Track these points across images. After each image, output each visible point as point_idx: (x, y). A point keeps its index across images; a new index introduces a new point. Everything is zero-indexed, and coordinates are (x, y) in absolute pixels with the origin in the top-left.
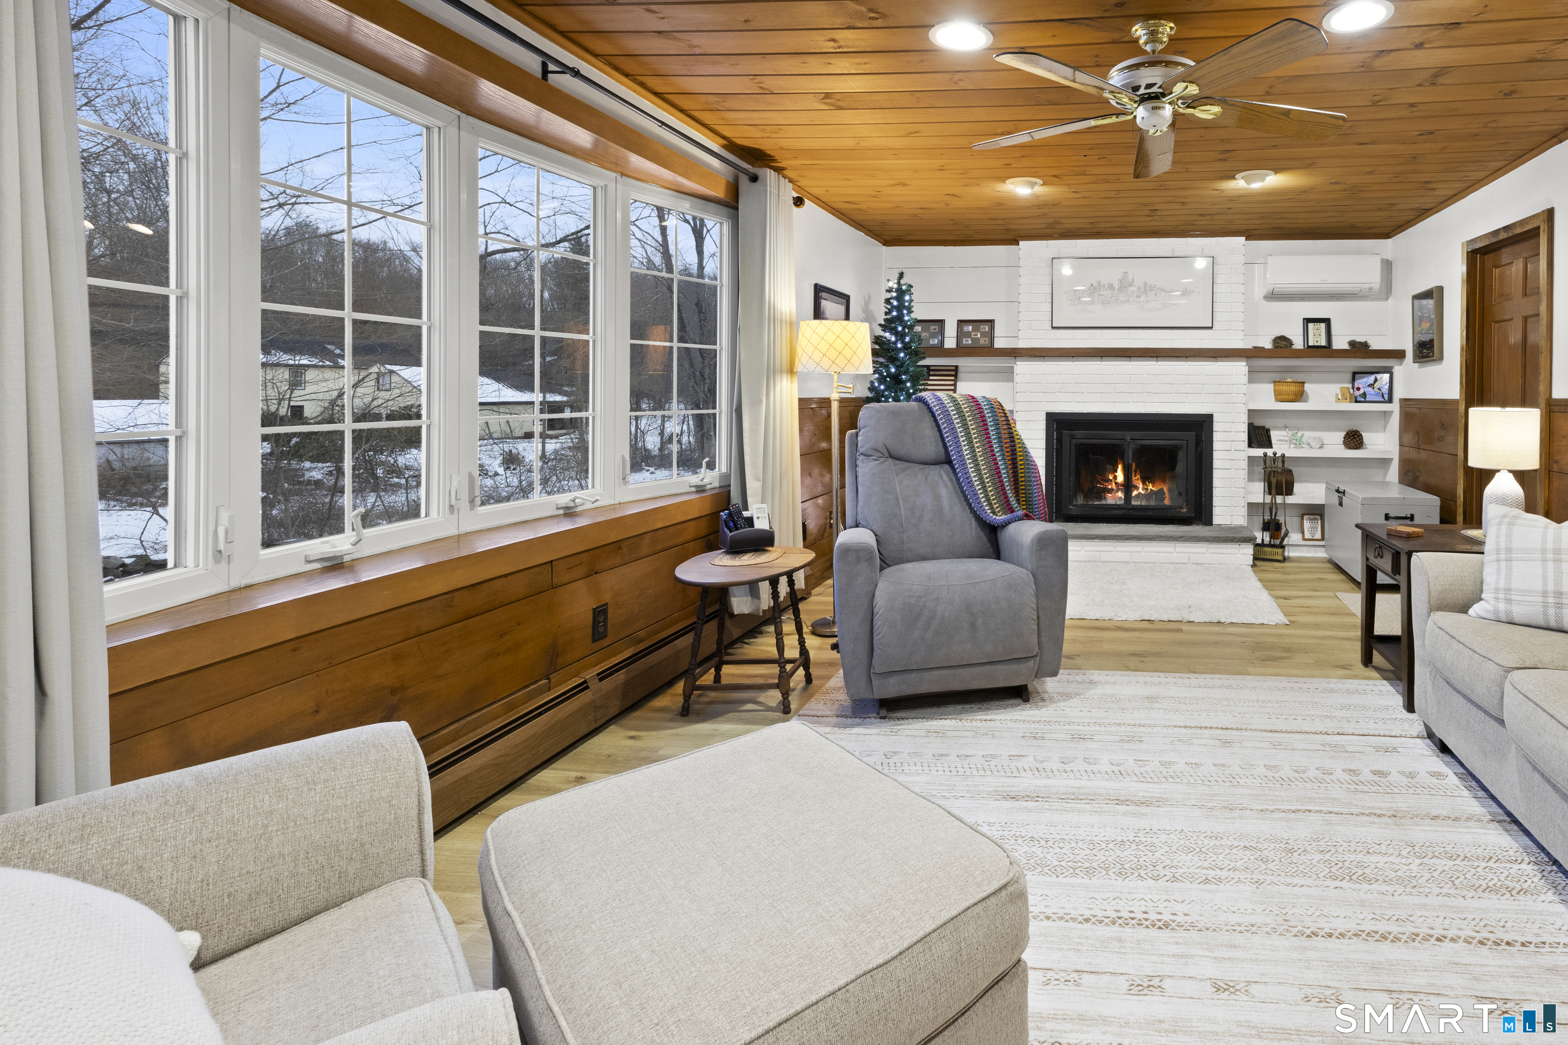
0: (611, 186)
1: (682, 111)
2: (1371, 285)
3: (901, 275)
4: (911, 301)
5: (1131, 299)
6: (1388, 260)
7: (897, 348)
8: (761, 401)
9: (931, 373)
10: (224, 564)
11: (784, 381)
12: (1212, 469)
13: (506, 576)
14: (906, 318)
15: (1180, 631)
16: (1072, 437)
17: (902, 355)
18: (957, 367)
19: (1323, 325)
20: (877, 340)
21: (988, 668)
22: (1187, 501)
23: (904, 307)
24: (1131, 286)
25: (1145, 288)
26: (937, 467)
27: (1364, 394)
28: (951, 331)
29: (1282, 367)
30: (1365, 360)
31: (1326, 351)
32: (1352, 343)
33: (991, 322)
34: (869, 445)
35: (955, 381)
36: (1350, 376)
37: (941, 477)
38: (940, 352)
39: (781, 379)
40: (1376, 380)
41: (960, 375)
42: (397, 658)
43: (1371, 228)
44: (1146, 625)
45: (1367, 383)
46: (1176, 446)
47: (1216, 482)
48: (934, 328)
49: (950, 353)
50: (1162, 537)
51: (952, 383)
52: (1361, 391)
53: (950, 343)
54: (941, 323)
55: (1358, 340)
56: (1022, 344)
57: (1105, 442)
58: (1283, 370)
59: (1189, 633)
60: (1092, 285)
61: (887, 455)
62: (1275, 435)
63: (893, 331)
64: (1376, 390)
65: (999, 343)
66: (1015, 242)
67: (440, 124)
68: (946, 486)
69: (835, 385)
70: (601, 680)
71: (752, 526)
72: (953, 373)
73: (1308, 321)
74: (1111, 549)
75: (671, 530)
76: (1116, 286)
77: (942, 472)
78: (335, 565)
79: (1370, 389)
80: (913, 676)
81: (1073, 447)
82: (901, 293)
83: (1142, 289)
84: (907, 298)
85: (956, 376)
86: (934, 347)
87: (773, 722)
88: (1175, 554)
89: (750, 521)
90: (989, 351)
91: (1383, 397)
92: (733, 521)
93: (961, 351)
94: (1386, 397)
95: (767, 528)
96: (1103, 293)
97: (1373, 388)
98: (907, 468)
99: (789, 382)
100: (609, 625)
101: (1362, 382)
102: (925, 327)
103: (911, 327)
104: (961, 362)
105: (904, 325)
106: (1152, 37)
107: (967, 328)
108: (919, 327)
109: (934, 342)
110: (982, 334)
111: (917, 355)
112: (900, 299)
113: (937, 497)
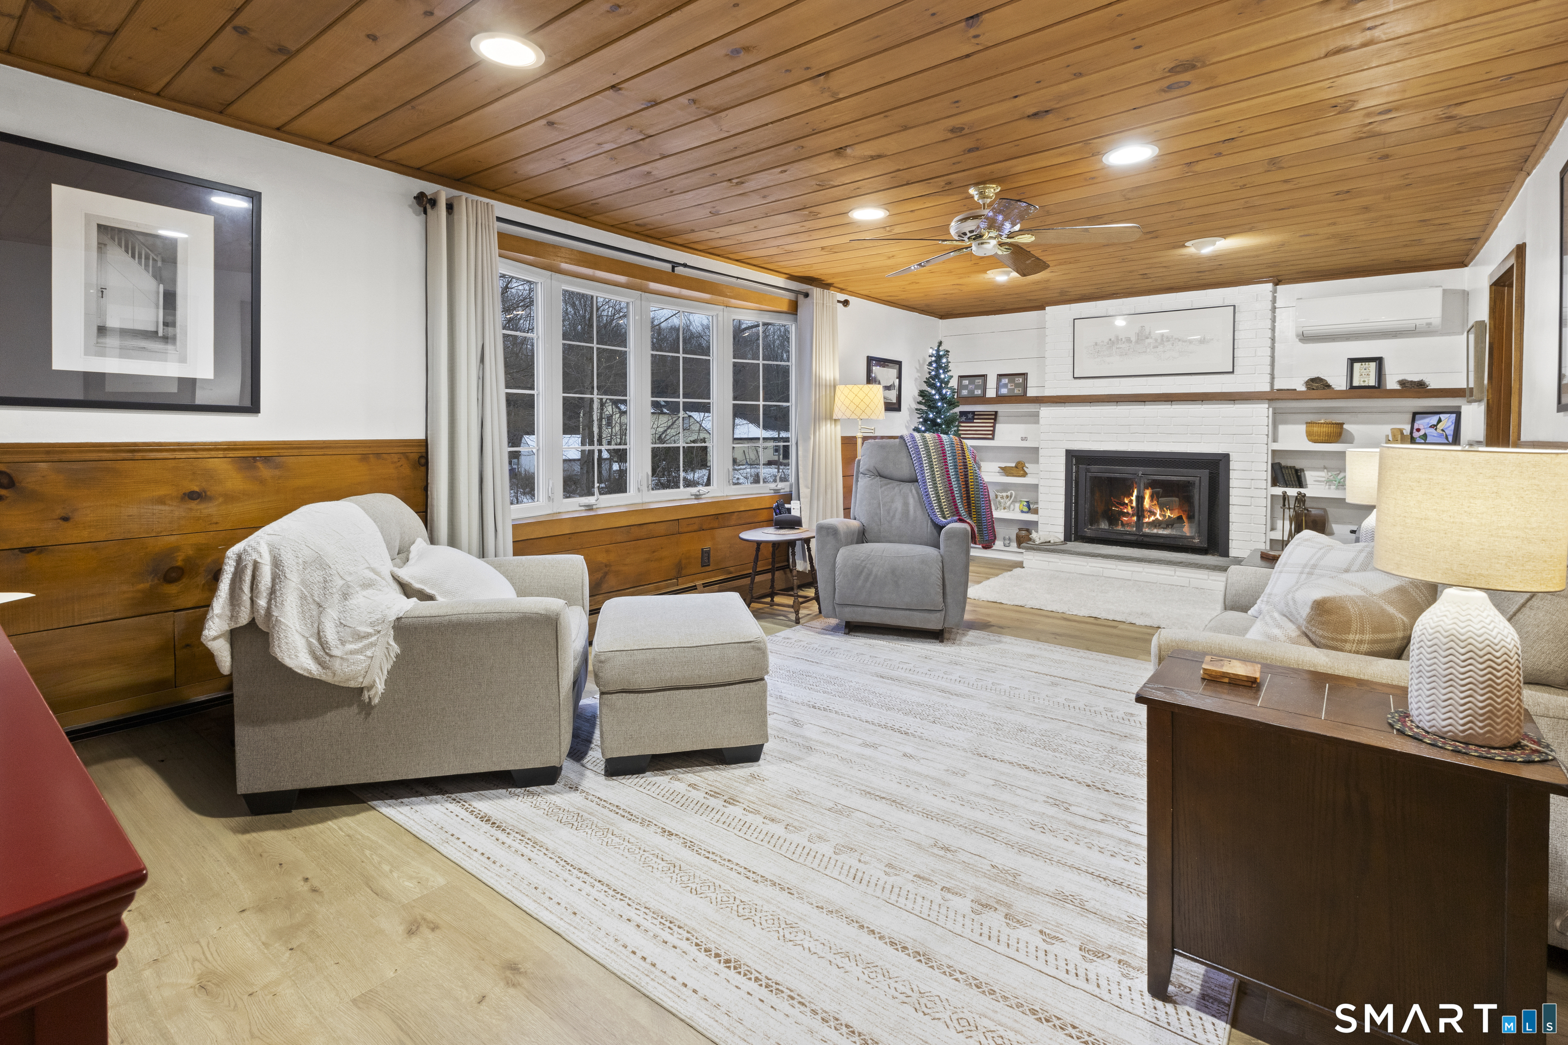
0: (721, 314)
1: (755, 265)
2: (1429, 321)
3: (940, 344)
4: (948, 362)
5: (1148, 350)
6: (1464, 291)
7: (935, 400)
8: (810, 438)
9: (976, 417)
10: (551, 502)
11: (829, 425)
12: (1228, 505)
13: (655, 523)
14: (942, 376)
15: (1115, 627)
16: (1088, 471)
17: (939, 404)
18: (996, 412)
19: (1373, 365)
20: (922, 393)
21: (908, 612)
22: (1199, 532)
23: (941, 367)
24: (1147, 338)
25: (1162, 340)
26: (910, 484)
27: (1425, 436)
28: (992, 383)
29: (1314, 408)
30: (1420, 400)
31: (1378, 390)
32: (1402, 383)
33: (1024, 375)
34: (865, 467)
35: (995, 423)
36: (1410, 416)
37: (911, 491)
38: (983, 400)
39: (826, 425)
40: (1440, 421)
41: (1000, 418)
42: (607, 551)
43: (1429, 260)
44: (1092, 620)
45: (1428, 423)
46: (1189, 482)
47: (1233, 517)
48: (979, 381)
49: (991, 401)
50: (1161, 561)
51: (992, 425)
52: (1422, 433)
53: (991, 393)
54: (984, 377)
55: (1410, 379)
56: (1048, 393)
57: (1117, 475)
58: (1322, 411)
59: (1122, 630)
60: (1110, 340)
61: (877, 474)
62: (1310, 476)
63: (932, 386)
64: (1439, 431)
65: (1031, 393)
66: (1042, 307)
67: (633, 300)
68: (914, 497)
69: (860, 427)
70: (704, 587)
71: (790, 512)
72: (993, 417)
73: (1352, 361)
74: (1114, 567)
75: (750, 513)
76: (1133, 339)
77: (913, 488)
78: (590, 508)
79: (1432, 430)
80: (859, 609)
81: (1088, 479)
82: (939, 358)
83: (1159, 341)
84: (944, 360)
85: (995, 419)
86: (978, 397)
87: (790, 627)
88: (1175, 577)
89: (789, 510)
90: (1023, 398)
91: (1447, 438)
92: (779, 509)
93: (1000, 399)
94: (1450, 439)
95: (799, 515)
96: (1121, 346)
97: (1436, 429)
98: (889, 484)
99: (833, 426)
100: (711, 560)
101: (1423, 423)
102: (966, 382)
103: (947, 383)
104: (1001, 408)
105: (942, 381)
106: (982, 195)
107: (1005, 381)
108: (960, 383)
109: (978, 392)
110: (1017, 385)
111: (952, 404)
112: (939, 361)
113: (906, 504)
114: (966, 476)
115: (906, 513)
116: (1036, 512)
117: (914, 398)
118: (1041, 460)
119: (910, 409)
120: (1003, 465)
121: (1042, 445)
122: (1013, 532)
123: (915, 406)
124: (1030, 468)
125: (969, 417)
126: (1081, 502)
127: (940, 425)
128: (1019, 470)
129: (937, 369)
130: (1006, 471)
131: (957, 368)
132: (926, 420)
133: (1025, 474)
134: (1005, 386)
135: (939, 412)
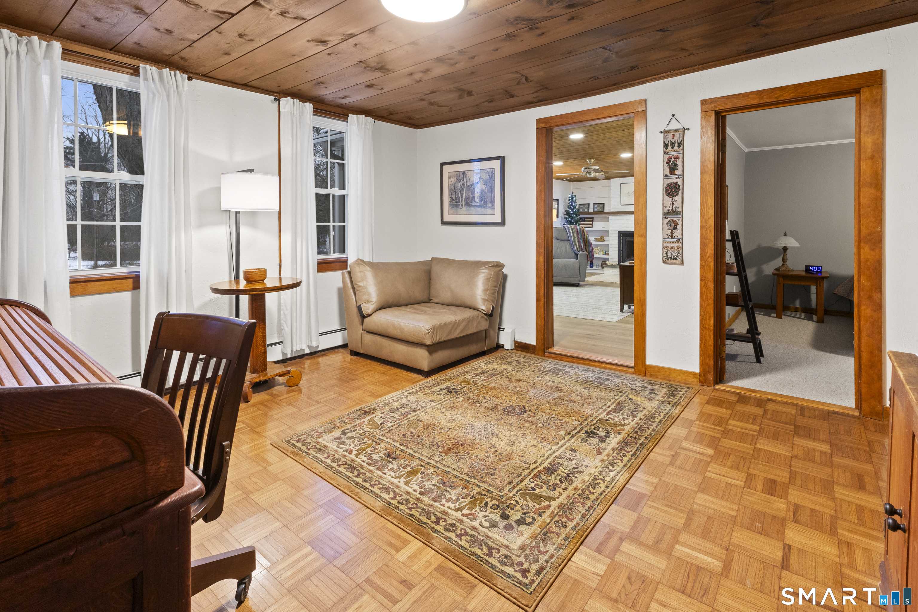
3: (573, 193)
4: (576, 199)
7: (571, 213)
9: (586, 220)
14: (574, 205)
16: (626, 239)
17: (572, 215)
20: (566, 211)
21: (569, 278)
26: (567, 242)
28: (591, 207)
33: (603, 204)
35: (593, 222)
37: (567, 244)
38: (588, 213)
41: (594, 220)
48: (587, 206)
49: (591, 214)
53: (591, 211)
54: (588, 204)
56: (612, 210)
63: (570, 208)
65: (606, 210)
66: (610, 179)
68: (568, 246)
72: (592, 219)
81: (626, 242)
82: (572, 198)
84: (574, 199)
86: (586, 212)
90: (603, 212)
93: (595, 213)
98: (560, 242)
102: (582, 206)
103: (575, 207)
104: (595, 216)
105: (573, 207)
106: (590, 162)
107: (596, 206)
108: (579, 207)
109: (586, 210)
110: (601, 208)
111: (577, 215)
112: (572, 199)
113: (566, 248)
114: (585, 239)
115: (566, 250)
116: (608, 254)
117: (563, 213)
118: (610, 235)
119: (562, 217)
120: (596, 237)
121: (610, 230)
122: (600, 263)
123: (563, 216)
124: (606, 238)
125: (583, 219)
126: (624, 250)
127: (573, 223)
128: (602, 239)
129: (572, 202)
130: (597, 240)
131: (579, 201)
132: (568, 221)
133: (604, 241)
134: (596, 207)
135: (572, 218)
